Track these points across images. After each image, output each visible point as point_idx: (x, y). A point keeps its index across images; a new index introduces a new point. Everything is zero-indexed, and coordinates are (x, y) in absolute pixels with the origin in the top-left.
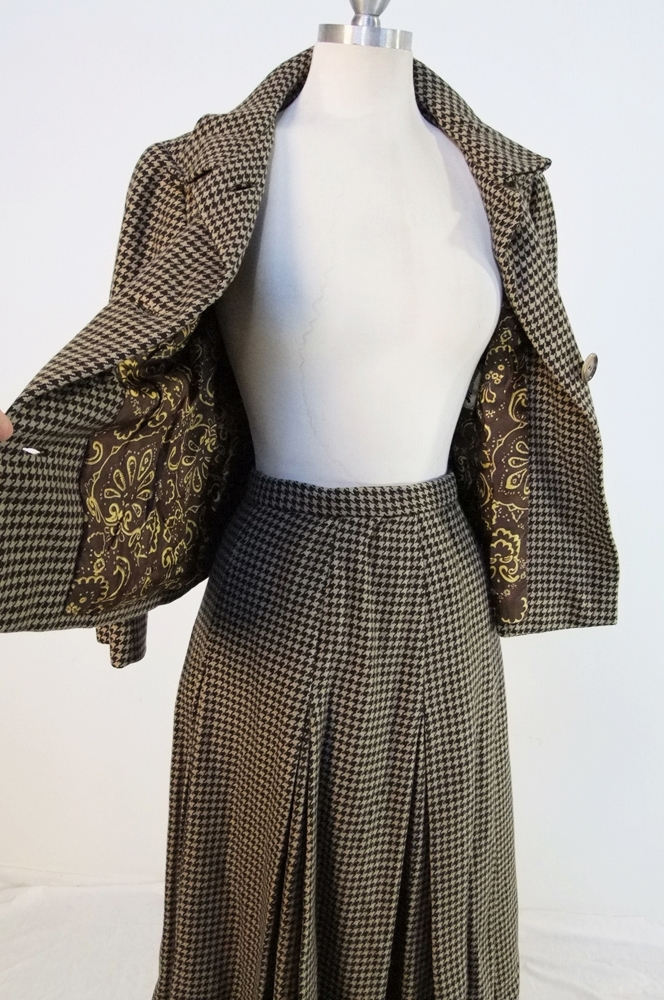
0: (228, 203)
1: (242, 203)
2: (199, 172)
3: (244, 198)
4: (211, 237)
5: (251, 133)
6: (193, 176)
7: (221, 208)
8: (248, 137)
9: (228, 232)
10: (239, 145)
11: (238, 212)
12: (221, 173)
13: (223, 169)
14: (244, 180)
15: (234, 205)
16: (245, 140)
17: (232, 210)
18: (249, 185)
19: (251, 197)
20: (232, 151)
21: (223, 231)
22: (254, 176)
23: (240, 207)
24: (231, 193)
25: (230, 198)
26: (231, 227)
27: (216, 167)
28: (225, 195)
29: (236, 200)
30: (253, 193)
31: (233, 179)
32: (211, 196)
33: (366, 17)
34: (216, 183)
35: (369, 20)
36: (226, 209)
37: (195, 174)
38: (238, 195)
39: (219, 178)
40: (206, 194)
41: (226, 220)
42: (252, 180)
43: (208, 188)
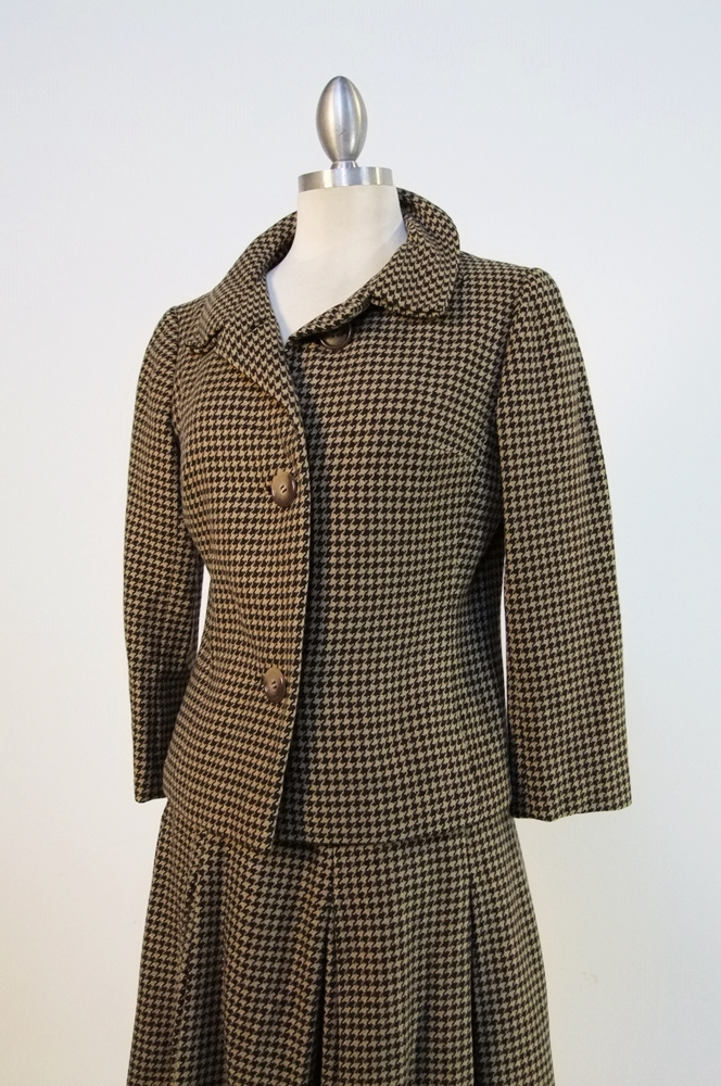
0: (251, 343)
1: (262, 337)
2: (212, 333)
3: (262, 333)
4: (252, 381)
5: (247, 282)
6: (207, 338)
7: (246, 350)
8: (245, 286)
9: (265, 369)
10: (239, 296)
11: (263, 347)
12: (232, 324)
13: (233, 320)
14: (255, 319)
15: (257, 343)
16: (243, 290)
17: (257, 348)
18: (261, 321)
19: (268, 329)
20: (235, 304)
21: (259, 370)
22: (262, 313)
23: (262, 342)
24: (249, 334)
25: (250, 338)
26: (264, 363)
27: (226, 322)
28: (244, 339)
29: (256, 338)
30: (267, 325)
31: (244, 323)
32: (233, 345)
33: (344, 163)
34: (232, 334)
35: (347, 166)
36: (251, 349)
37: (209, 336)
38: (256, 333)
39: (232, 329)
40: (229, 347)
41: (257, 359)
42: (262, 316)
43: (228, 341)
